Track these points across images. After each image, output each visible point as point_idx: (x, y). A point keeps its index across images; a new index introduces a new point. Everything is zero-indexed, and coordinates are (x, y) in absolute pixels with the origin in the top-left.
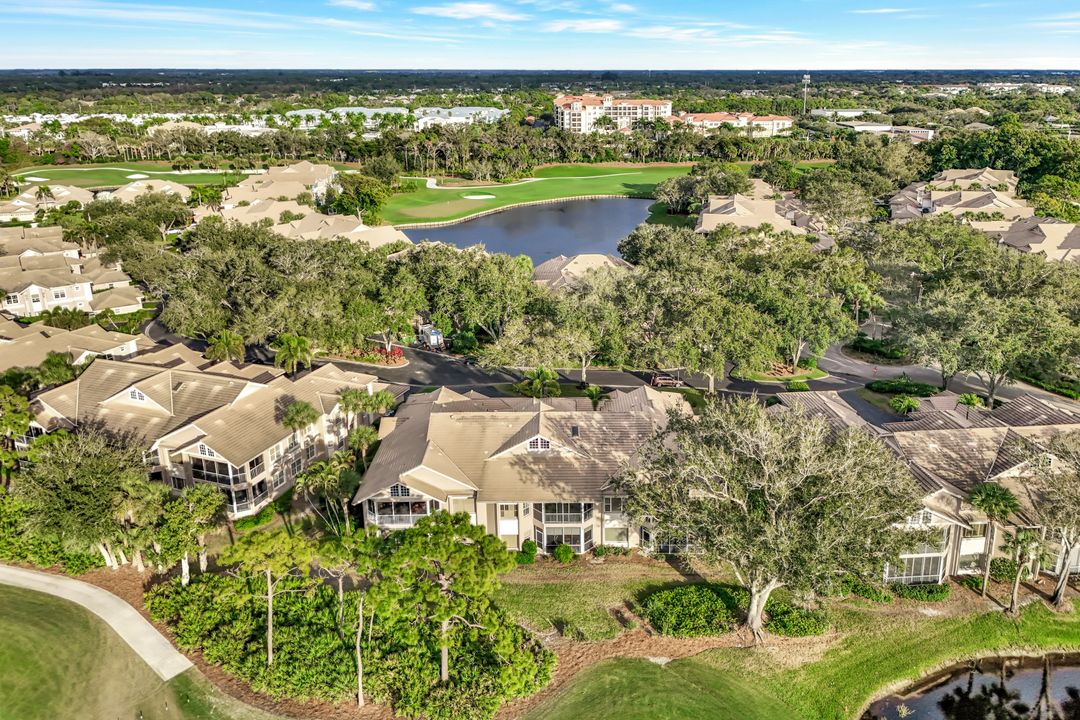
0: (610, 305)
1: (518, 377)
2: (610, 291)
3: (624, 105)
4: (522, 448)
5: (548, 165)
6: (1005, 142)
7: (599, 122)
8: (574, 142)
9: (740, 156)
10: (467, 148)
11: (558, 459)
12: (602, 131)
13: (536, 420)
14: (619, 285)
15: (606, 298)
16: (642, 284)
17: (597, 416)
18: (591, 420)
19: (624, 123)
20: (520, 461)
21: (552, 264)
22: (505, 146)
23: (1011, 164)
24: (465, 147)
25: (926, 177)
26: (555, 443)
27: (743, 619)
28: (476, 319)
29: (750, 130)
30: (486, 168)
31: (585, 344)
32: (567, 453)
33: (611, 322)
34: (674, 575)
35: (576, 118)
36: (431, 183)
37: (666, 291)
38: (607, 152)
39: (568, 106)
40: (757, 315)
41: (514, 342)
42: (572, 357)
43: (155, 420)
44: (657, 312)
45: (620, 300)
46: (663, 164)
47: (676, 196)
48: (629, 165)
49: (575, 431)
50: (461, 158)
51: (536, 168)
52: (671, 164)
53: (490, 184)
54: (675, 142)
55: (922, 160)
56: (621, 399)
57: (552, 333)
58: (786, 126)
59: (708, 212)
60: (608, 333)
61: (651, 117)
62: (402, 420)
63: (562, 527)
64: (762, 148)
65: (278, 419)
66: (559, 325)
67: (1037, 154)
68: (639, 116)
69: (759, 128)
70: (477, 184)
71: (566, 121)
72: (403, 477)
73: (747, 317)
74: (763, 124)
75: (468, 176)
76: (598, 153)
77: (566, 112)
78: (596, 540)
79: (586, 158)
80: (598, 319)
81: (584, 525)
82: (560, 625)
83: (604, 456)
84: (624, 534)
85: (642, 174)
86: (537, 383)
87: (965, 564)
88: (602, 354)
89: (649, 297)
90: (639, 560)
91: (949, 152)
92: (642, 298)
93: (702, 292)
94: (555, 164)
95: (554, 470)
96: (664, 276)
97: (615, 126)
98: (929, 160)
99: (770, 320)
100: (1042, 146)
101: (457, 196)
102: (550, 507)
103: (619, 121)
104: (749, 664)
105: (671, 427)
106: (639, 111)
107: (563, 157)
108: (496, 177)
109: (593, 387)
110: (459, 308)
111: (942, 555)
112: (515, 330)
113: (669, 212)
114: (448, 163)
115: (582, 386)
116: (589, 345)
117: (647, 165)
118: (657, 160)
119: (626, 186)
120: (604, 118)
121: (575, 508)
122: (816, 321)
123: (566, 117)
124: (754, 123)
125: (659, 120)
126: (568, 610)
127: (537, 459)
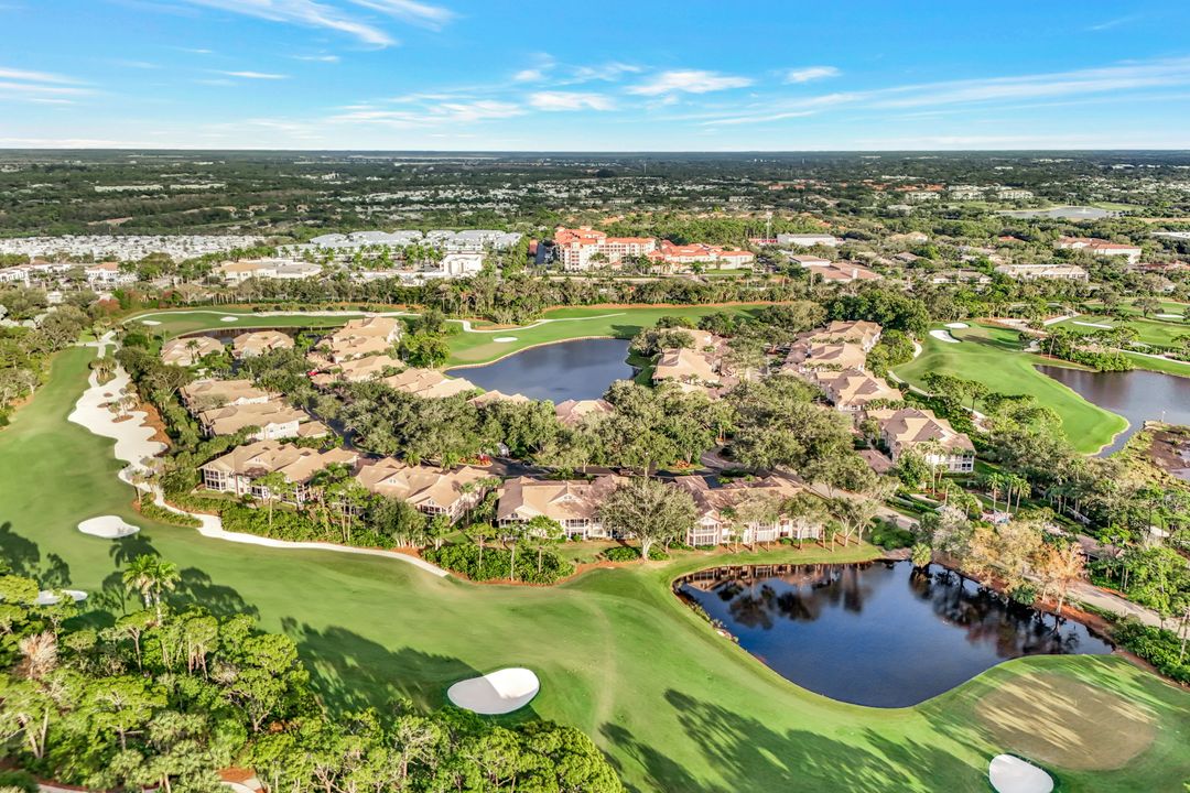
0: (597, 435)
1: (553, 471)
2: (598, 427)
3: (614, 243)
4: (561, 499)
5: (554, 308)
6: (873, 302)
7: (593, 258)
8: (575, 291)
9: (700, 300)
10: (492, 297)
11: (575, 503)
12: (597, 265)
13: (566, 489)
14: (602, 423)
15: (595, 431)
16: (614, 422)
17: (590, 487)
18: (588, 488)
19: (615, 257)
20: (560, 504)
21: (565, 405)
22: (522, 295)
23: (877, 319)
24: (491, 296)
25: (821, 326)
26: (574, 497)
27: (641, 556)
28: (529, 442)
29: (718, 264)
30: (508, 314)
31: (585, 455)
32: (579, 501)
33: (598, 444)
34: (619, 545)
35: (575, 256)
36: (467, 326)
37: (625, 428)
38: (600, 297)
39: (568, 245)
40: (667, 440)
41: (551, 455)
42: (579, 461)
43: (403, 491)
44: (620, 438)
45: (602, 433)
46: (642, 306)
47: (645, 346)
48: (617, 306)
49: (582, 493)
50: (487, 303)
51: (545, 310)
52: (648, 306)
53: (513, 327)
54: (651, 290)
55: (820, 312)
56: (601, 480)
57: (569, 450)
58: (748, 260)
59: (663, 364)
60: (596, 449)
61: (637, 254)
62: (507, 490)
63: (577, 529)
64: (716, 294)
65: (454, 490)
66: (573, 446)
67: (894, 311)
68: (627, 252)
69: (725, 261)
70: (502, 328)
71: (566, 261)
72: (516, 510)
73: (662, 439)
74: (729, 258)
75: (494, 320)
76: (593, 299)
77: (566, 250)
78: (590, 535)
79: (584, 300)
80: (591, 442)
81: (585, 528)
82: (577, 560)
83: (593, 502)
84: (601, 532)
85: (625, 315)
86: (564, 474)
87: (725, 539)
88: (593, 459)
89: (616, 430)
90: (606, 541)
91: (839, 307)
92: (613, 432)
93: (641, 428)
94: (560, 307)
95: (574, 507)
96: (624, 419)
97: (607, 260)
98: (826, 312)
99: (674, 442)
100: (898, 306)
101: (490, 338)
102: (572, 521)
103: (611, 256)
104: (641, 568)
105: (618, 489)
106: (627, 248)
107: (566, 301)
108: (516, 320)
109: (589, 475)
110: (521, 437)
111: (714, 534)
112: (551, 448)
113: (641, 355)
114: (477, 308)
115: (584, 475)
116: (587, 455)
117: (631, 307)
118: (638, 302)
119: (614, 327)
120: (599, 254)
121: (582, 521)
122: (696, 442)
123: (567, 254)
124: (722, 258)
125: (644, 257)
126: (579, 556)
127: (567, 504)
